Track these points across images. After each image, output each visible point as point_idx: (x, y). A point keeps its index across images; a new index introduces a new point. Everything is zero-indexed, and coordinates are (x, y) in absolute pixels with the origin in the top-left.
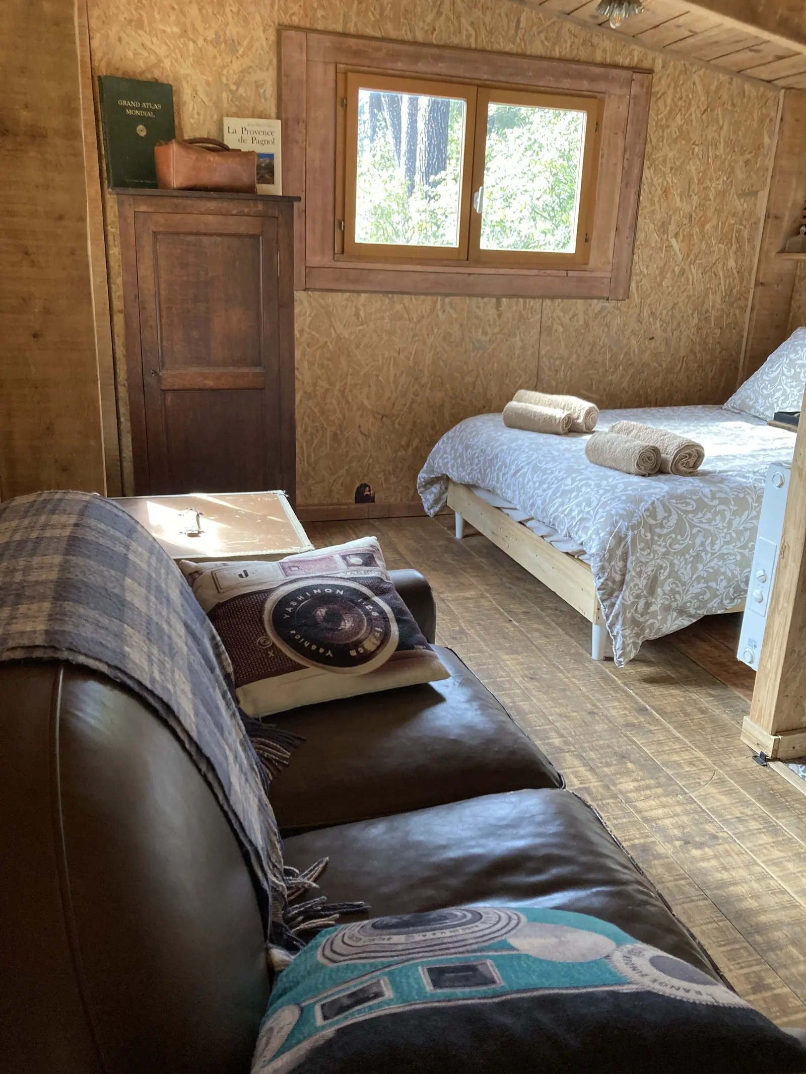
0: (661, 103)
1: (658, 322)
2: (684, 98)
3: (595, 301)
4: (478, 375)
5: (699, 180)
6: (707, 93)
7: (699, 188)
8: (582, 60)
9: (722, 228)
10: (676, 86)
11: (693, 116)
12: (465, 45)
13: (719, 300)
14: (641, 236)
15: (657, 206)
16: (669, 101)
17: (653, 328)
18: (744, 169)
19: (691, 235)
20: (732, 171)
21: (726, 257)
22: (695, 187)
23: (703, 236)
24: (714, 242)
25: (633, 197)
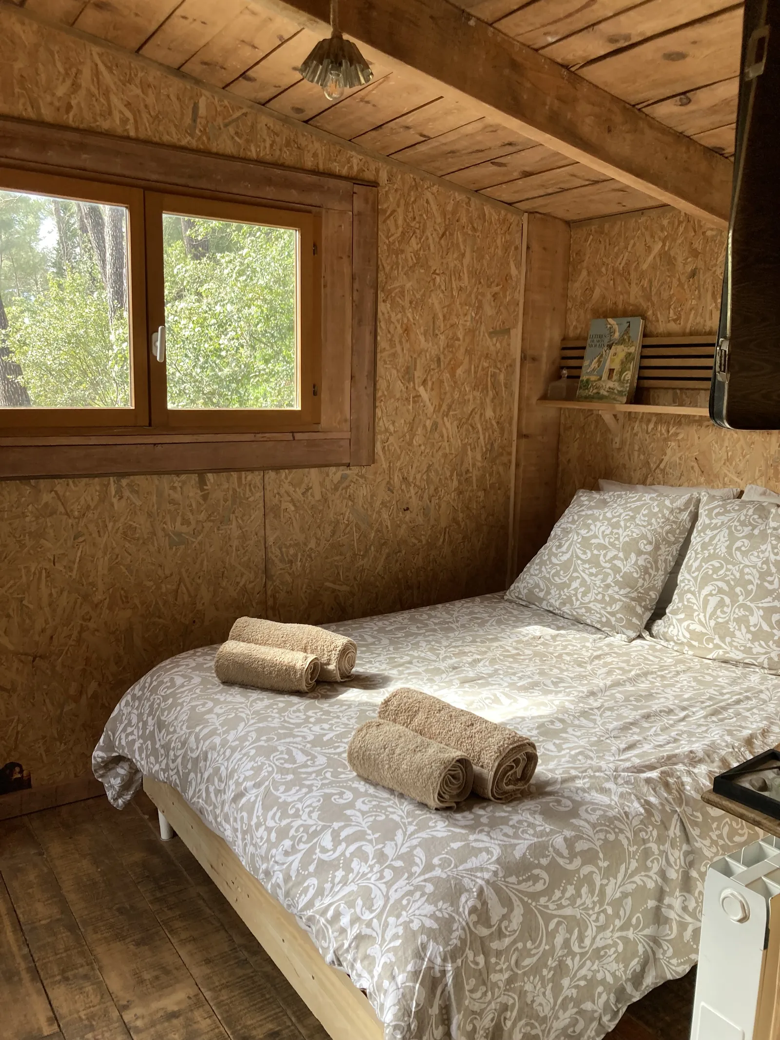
0: (390, 222)
1: (411, 488)
2: (417, 219)
3: (333, 469)
4: (181, 580)
5: (444, 316)
6: (444, 214)
7: (445, 326)
8: (287, 163)
9: (476, 372)
10: (407, 204)
11: (431, 241)
12: (120, 131)
13: (479, 457)
14: (382, 384)
15: (398, 348)
16: (400, 222)
17: (408, 496)
18: (493, 303)
19: (442, 382)
20: (480, 307)
21: (483, 405)
22: (440, 322)
23: (455, 383)
24: (467, 389)
25: (368, 338)
